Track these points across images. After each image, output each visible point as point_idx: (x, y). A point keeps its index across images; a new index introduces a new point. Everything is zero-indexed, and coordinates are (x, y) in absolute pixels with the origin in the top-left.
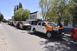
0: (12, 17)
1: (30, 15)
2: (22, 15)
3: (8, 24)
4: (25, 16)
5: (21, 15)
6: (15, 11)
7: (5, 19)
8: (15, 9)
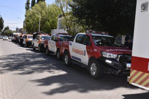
0: (24, 22)
1: (59, 19)
2: (40, 20)
3: (11, 40)
4: (49, 21)
5: (38, 18)
6: (27, 8)
7: (7, 28)
8: (28, 3)
